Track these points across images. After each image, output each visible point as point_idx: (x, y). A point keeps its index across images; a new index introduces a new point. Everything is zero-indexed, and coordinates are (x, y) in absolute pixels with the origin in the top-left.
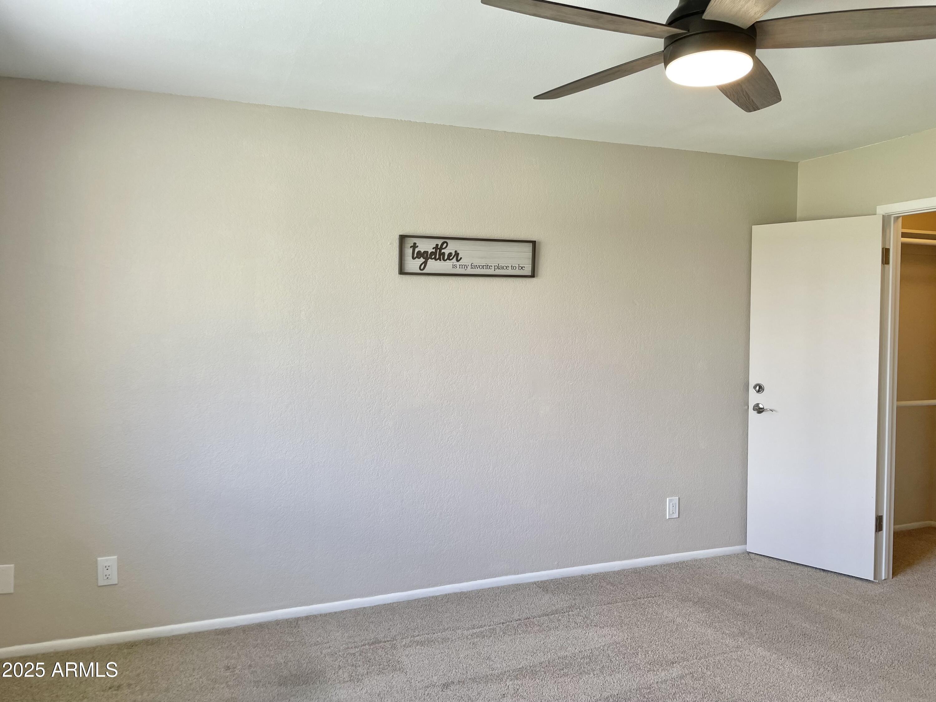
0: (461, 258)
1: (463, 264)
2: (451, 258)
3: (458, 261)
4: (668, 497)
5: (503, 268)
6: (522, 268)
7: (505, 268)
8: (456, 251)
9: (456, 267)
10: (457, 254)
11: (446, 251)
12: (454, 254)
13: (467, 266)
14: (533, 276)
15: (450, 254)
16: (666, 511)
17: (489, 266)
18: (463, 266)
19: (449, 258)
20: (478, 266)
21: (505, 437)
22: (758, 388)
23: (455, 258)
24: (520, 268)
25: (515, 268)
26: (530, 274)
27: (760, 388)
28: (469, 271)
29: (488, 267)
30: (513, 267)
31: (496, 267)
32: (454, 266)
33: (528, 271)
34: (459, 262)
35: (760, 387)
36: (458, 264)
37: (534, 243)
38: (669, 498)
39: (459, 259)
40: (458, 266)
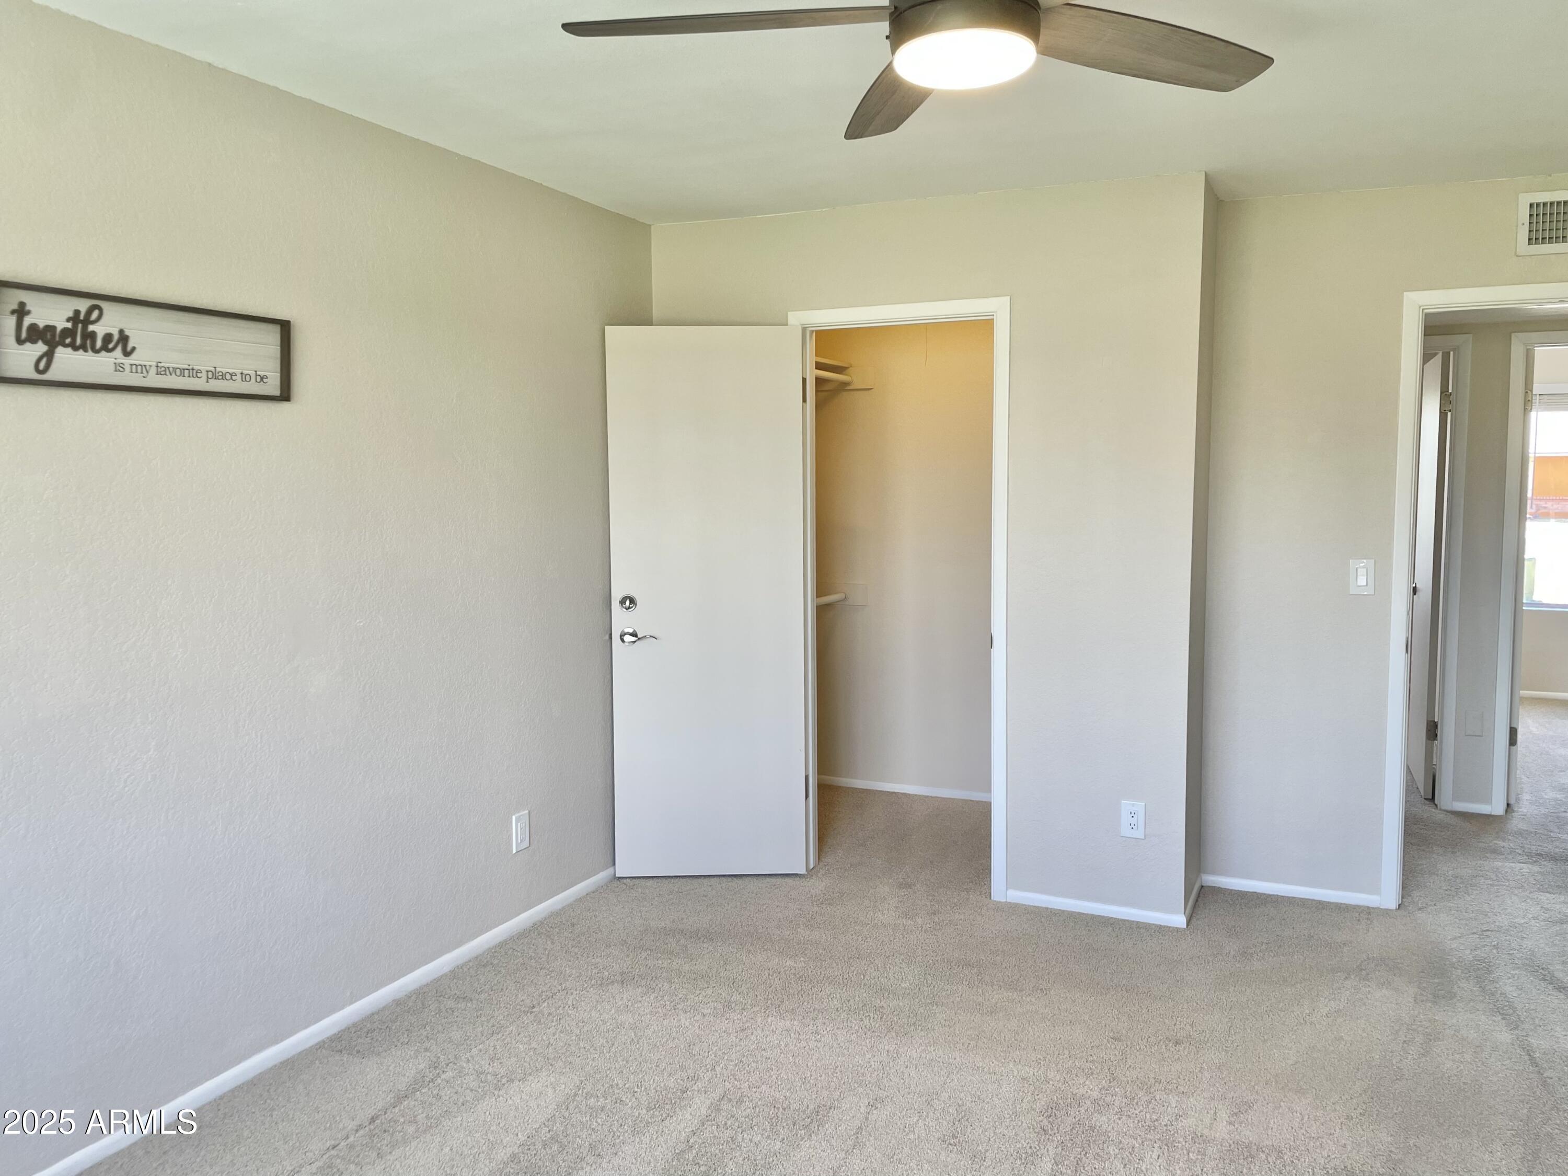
0: (134, 349)
1: (137, 363)
2: (111, 346)
3: (127, 353)
4: (514, 815)
5: (223, 377)
6: (262, 379)
7: (228, 376)
8: (121, 332)
9: (121, 369)
10: (124, 338)
11: (101, 330)
12: (116, 337)
13: (148, 367)
14: (285, 395)
15: (108, 338)
16: (511, 839)
17: (195, 371)
18: (139, 368)
19: (105, 348)
20: (171, 369)
21: (245, 754)
22: (628, 603)
23: (119, 348)
24: (259, 379)
25: (248, 377)
26: (277, 393)
27: (629, 601)
28: (153, 381)
29: (194, 373)
30: (244, 376)
31: (210, 375)
32: (119, 368)
33: (273, 386)
34: (130, 358)
35: (632, 601)
36: (127, 361)
37: (285, 327)
38: (518, 815)
39: (129, 349)
40: (127, 368)
